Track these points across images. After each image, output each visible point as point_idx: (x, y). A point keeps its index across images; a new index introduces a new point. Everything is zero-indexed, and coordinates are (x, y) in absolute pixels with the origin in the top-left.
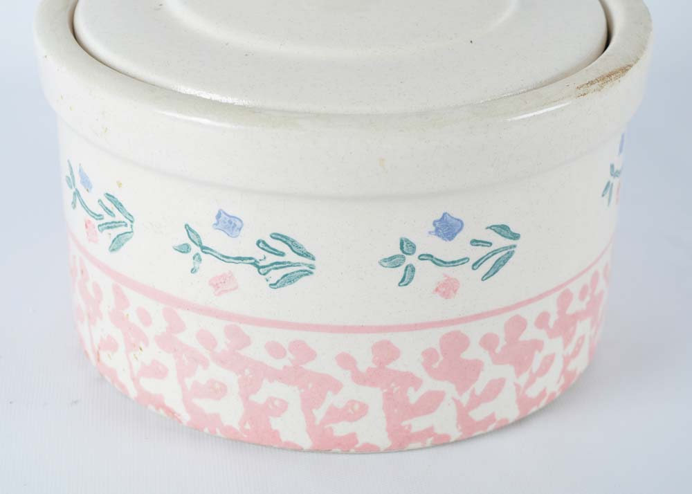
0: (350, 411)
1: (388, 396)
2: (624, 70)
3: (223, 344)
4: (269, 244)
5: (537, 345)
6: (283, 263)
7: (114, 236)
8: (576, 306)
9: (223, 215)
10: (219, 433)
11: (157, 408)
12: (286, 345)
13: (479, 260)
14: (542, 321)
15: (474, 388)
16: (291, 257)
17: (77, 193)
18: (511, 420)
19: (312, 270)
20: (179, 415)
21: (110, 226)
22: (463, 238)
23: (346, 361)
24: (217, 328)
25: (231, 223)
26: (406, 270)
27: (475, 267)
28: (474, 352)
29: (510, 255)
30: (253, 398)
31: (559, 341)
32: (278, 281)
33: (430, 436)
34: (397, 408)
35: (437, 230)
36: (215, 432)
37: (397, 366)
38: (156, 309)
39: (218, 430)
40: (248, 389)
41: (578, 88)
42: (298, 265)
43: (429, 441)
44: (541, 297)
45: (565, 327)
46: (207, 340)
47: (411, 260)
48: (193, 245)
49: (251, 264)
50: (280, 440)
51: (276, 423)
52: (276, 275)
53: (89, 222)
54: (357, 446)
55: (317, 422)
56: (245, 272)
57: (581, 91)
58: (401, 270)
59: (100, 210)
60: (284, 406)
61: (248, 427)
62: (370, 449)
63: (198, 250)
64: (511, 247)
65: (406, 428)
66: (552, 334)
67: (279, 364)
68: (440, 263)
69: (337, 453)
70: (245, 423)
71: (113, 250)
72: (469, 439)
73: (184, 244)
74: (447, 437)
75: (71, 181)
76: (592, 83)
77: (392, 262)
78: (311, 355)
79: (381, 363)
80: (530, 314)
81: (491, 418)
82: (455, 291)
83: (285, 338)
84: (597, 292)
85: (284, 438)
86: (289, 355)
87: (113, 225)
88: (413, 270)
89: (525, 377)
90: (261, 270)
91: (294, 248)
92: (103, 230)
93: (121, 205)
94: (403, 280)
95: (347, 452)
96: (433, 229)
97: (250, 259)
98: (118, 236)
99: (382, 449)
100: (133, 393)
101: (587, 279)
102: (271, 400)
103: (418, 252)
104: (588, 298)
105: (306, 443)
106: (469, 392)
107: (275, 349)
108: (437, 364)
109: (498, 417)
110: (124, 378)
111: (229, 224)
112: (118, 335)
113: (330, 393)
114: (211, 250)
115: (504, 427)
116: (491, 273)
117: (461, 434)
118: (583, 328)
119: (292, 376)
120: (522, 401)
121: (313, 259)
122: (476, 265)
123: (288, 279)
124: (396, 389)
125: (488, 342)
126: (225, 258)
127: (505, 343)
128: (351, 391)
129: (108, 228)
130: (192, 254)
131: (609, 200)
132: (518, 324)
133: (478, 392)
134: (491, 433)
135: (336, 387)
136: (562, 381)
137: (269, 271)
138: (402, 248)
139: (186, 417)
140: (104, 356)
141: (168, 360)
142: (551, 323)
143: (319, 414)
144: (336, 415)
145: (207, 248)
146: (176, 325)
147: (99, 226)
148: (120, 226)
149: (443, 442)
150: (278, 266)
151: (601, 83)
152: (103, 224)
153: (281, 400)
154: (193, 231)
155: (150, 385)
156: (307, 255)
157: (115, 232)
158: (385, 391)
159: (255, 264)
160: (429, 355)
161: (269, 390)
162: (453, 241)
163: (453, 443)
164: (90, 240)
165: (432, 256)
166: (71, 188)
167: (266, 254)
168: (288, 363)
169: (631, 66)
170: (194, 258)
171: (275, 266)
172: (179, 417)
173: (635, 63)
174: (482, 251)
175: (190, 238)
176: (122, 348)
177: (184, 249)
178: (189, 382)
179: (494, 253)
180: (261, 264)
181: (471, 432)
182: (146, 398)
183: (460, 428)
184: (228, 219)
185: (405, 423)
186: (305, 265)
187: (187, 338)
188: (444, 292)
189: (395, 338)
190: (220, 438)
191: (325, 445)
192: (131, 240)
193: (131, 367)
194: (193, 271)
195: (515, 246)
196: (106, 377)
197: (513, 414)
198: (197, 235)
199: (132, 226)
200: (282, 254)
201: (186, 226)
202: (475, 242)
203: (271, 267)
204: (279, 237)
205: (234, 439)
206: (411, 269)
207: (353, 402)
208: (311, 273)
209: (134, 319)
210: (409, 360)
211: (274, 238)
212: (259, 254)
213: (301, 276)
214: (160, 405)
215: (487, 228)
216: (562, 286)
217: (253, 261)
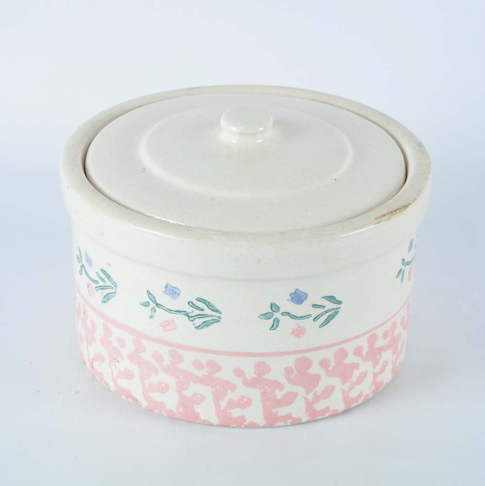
0: (241, 402)
1: (264, 394)
2: (405, 207)
3: (167, 361)
4: (195, 304)
5: (356, 366)
6: (203, 315)
7: (105, 294)
8: (380, 343)
9: (169, 287)
10: (164, 414)
11: (127, 398)
12: (204, 362)
13: (317, 316)
14: (358, 351)
15: (316, 391)
16: (207, 311)
17: (83, 266)
18: (340, 411)
19: (219, 320)
20: (140, 402)
21: (102, 288)
22: (307, 303)
23: (239, 372)
24: (164, 351)
25: (173, 291)
26: (274, 321)
27: (315, 320)
28: (316, 369)
29: (336, 313)
30: (184, 393)
31: (370, 363)
32: (200, 325)
33: (289, 419)
34: (270, 402)
35: (292, 299)
36: (162, 413)
37: (269, 376)
38: (128, 338)
39: (163, 412)
40: (181, 387)
41: (375, 219)
42: (212, 316)
43: (289, 422)
44: (357, 337)
45: (374, 355)
46: (158, 357)
47: (277, 315)
48: (151, 302)
49: (185, 314)
50: (200, 419)
51: (198, 409)
52: (199, 322)
53: (90, 284)
54: (246, 423)
55: (222, 408)
56: (181, 319)
57: (377, 221)
58: (271, 321)
59: (96, 278)
60: (202, 398)
61: (181, 410)
62: (253, 426)
63: (154, 305)
64: (337, 309)
65: (275, 413)
66: (365, 360)
67: (200, 373)
68: (294, 317)
69: (234, 427)
70: (179, 408)
71: (104, 302)
72: (313, 421)
73: (147, 302)
74: (300, 419)
75: (79, 259)
76: (384, 215)
77: (266, 316)
78: (219, 369)
79: (259, 374)
80: (350, 347)
81: (327, 409)
82: (303, 334)
83: (203, 358)
84: (396, 334)
85: (202, 418)
86: (206, 369)
87: (104, 287)
88: (278, 321)
89: (348, 384)
90: (190, 319)
91: (210, 307)
92: (98, 290)
93: (110, 277)
94: (272, 327)
95: (239, 427)
96: (290, 298)
97: (184, 312)
98: (107, 294)
99: (260, 426)
100: (113, 388)
101: (388, 326)
102: (195, 395)
103: (282, 311)
104: (389, 338)
105: (215, 420)
106: (313, 393)
107: (197, 365)
108: (294, 375)
109: (332, 408)
110: (108, 379)
111: (172, 292)
112: (105, 352)
113: (229, 391)
114: (162, 306)
115: (336, 415)
116: (325, 324)
117: (308, 418)
118: (387, 356)
119: (208, 380)
120: (346, 399)
121: (220, 313)
122: (315, 319)
123: (206, 324)
124: (268, 390)
125: (324, 364)
126: (169, 311)
127: (334, 364)
128: (242, 391)
129: (102, 289)
130: (150, 307)
131: (402, 280)
132: (343, 353)
133: (319, 393)
134: (327, 418)
135: (233, 388)
136: (373, 388)
137: (194, 319)
138: (271, 308)
139: (144, 403)
140: (96, 364)
141: (135, 369)
142: (364, 353)
143: (223, 403)
144: (232, 404)
145: (159, 305)
146: (140, 348)
147: (96, 287)
148: (109, 288)
149: (297, 422)
150: (200, 316)
151: (389, 216)
152: (98, 287)
153: (201, 395)
154: (151, 295)
155: (123, 383)
156: (217, 311)
157: (106, 292)
158: (262, 391)
159: (187, 315)
160: (288, 371)
161: (193, 389)
162: (301, 305)
163: (304, 423)
164: (90, 295)
165: (289, 313)
166: (79, 262)
167: (193, 309)
168: (206, 373)
169: (410, 204)
170: (152, 310)
171: (198, 316)
172: (140, 403)
173: (413, 202)
174: (319, 311)
175: (150, 298)
176: (107, 360)
177: (146, 304)
178: (147, 382)
179: (327, 312)
180: (190, 315)
181: (315, 417)
182: (121, 391)
183: (308, 414)
184: (172, 288)
185: (274, 411)
186: (216, 316)
187: (147, 356)
188: (297, 334)
189: (268, 360)
190: (164, 416)
191: (227, 422)
192: (114, 298)
193: (112, 372)
194: (151, 317)
195: (339, 308)
196: (97, 378)
197: (341, 407)
198: (154, 297)
199: (116, 289)
200: (203, 310)
201: (148, 291)
202: (315, 306)
203: (196, 317)
204: (201, 300)
205: (173, 417)
206: (277, 321)
207: (243, 397)
208: (219, 321)
209: (115, 343)
210: (276, 373)
211: (198, 301)
212: (189, 309)
213: (213, 323)
214: (129, 395)
215: (322, 298)
216: (370, 331)
217: (185, 313)
